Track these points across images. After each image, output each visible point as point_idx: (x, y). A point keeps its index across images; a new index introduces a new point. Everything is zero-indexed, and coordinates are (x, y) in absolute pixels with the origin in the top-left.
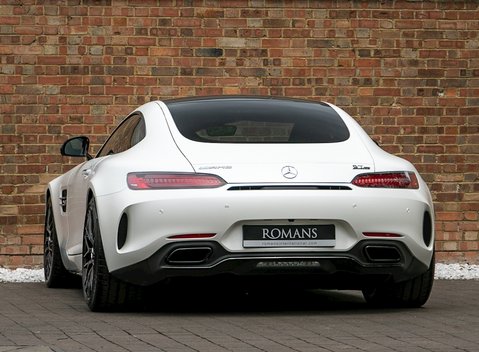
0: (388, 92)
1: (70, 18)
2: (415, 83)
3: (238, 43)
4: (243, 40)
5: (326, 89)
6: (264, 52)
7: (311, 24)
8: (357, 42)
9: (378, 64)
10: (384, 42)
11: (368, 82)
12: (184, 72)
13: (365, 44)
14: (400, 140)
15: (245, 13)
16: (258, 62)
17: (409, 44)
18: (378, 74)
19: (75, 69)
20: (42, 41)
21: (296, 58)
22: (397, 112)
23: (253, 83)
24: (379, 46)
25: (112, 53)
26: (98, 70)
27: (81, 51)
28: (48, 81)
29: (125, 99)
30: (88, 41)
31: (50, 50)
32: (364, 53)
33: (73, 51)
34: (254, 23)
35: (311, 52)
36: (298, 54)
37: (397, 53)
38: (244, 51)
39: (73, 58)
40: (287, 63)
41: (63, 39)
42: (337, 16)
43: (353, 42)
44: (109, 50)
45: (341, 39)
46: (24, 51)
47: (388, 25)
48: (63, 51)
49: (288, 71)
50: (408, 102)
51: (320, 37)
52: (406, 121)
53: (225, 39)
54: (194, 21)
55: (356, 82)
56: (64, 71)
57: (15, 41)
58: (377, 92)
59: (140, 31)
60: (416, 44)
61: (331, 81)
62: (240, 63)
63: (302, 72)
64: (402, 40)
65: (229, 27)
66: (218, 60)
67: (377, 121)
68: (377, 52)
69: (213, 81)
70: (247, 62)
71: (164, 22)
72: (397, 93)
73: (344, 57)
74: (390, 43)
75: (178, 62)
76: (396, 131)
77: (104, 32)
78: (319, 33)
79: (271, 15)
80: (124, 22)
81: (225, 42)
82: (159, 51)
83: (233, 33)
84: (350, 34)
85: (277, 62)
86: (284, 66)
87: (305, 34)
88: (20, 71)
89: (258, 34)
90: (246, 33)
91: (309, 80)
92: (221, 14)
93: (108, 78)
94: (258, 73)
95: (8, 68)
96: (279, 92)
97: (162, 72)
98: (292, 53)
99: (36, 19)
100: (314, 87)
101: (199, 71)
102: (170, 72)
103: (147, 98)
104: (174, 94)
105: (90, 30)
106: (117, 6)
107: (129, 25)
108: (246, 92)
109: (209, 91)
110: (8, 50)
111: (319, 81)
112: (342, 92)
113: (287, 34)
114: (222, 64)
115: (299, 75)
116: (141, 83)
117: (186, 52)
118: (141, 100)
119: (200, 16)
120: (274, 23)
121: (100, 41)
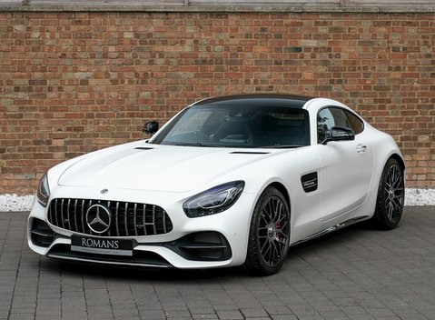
0: (411, 75)
1: (201, 27)
2: (428, 69)
3: (312, 43)
4: (316, 41)
5: (370, 74)
6: (329, 49)
7: (361, 30)
8: (391, 42)
9: (405, 56)
10: (409, 42)
11: (398, 68)
12: (276, 63)
13: (396, 44)
14: (419, 107)
15: (317, 23)
16: (326, 56)
17: (426, 43)
18: (405, 63)
19: (204, 62)
20: (183, 43)
21: (350, 53)
22: (417, 89)
23: (322, 69)
24: (406, 44)
25: (228, 51)
26: (219, 61)
27: (208, 50)
28: (186, 69)
29: (237, 81)
30: (212, 43)
31: (188, 49)
32: (396, 49)
33: (203, 49)
34: (323, 30)
35: (360, 49)
36: (352, 50)
37: (417, 49)
38: (316, 49)
39: (203, 54)
40: (344, 56)
41: (196, 42)
42: (379, 24)
43: (388, 42)
44: (227, 49)
45: (381, 40)
46: (170, 50)
47: (412, 30)
48: (197, 49)
49: (345, 62)
50: (425, 81)
51: (367, 39)
52: (423, 94)
53: (303, 41)
54: (283, 28)
55: (390, 69)
56: (197, 62)
57: (165, 43)
58: (404, 75)
59: (247, 36)
60: (430, 43)
61: (374, 68)
62: (313, 56)
63: (354, 62)
64: (421, 40)
65: (306, 32)
66: (299, 54)
67: (404, 94)
68: (404, 49)
69: (295, 69)
70: (318, 56)
71: (263, 30)
72: (417, 76)
73: (383, 52)
74: (413, 43)
75: (272, 56)
76: (417, 101)
77: (224, 36)
78: (366, 36)
79: (334, 25)
80: (236, 30)
81: (303, 43)
82: (259, 49)
83: (306, 38)
84: (387, 36)
85: (338, 56)
86: (343, 58)
87: (356, 37)
88: (168, 63)
89: (325, 37)
90: (318, 37)
91: (359, 68)
92: (301, 24)
93: (226, 67)
94: (325, 63)
95: (160, 61)
96: (339, 75)
97: (261, 62)
98: (348, 50)
99: (179, 28)
100: (362, 72)
101: (286, 62)
102: (267, 63)
103: (252, 80)
104: (270, 77)
105: (214, 35)
106: (233, 19)
107: (240, 32)
108: (317, 75)
109: (293, 75)
110: (159, 48)
111: (365, 68)
112: (380, 75)
113: (345, 37)
114: (302, 57)
115: (353, 64)
116: (248, 70)
117: (278, 50)
118: (248, 82)
119: (287, 25)
120: (336, 30)
121: (221, 42)
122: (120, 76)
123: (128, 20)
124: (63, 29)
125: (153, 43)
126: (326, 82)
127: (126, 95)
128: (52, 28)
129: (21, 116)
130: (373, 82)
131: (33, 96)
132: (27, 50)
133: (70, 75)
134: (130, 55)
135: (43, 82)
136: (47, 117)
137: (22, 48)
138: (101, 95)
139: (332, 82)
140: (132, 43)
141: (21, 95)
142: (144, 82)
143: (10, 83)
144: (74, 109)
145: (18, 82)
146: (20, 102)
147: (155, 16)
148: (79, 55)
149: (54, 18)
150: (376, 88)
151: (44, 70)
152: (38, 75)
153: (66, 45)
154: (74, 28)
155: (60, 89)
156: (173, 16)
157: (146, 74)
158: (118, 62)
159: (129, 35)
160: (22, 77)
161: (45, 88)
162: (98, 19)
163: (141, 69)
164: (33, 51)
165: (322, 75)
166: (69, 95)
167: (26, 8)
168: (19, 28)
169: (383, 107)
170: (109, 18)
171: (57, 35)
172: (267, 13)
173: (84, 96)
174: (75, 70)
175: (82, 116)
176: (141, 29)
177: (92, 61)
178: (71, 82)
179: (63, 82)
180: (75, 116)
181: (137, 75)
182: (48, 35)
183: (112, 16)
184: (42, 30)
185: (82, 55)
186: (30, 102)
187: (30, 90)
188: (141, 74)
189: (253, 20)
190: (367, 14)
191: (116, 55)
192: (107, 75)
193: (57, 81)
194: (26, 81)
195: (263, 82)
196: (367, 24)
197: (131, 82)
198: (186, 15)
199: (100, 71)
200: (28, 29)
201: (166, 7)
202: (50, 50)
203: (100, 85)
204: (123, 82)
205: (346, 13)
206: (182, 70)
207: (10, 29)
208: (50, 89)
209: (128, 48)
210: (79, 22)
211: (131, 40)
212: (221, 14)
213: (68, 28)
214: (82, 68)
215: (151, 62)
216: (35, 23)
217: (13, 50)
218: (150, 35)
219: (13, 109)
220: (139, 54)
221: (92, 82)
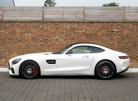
1: (87, 26)
3: (116, 30)
6: (121, 32)
7: (129, 27)
12: (107, 35)
15: (117, 25)
16: (120, 33)
19: (88, 35)
20: (82, 30)
21: (126, 33)
23: (119, 37)
26: (92, 35)
27: (89, 32)
28: (84, 37)
30: (90, 30)
31: (84, 31)
33: (88, 31)
34: (119, 27)
35: (129, 32)
38: (117, 31)
39: (88, 33)
40: (125, 33)
41: (86, 29)
42: (134, 25)
44: (94, 31)
45: (135, 29)
46: (79, 31)
48: (86, 31)
49: (125, 35)
51: (131, 29)
53: (114, 29)
54: (109, 26)
55: (137, 37)
56: (86, 35)
57: (78, 30)
59: (99, 28)
61: (133, 37)
62: (117, 33)
63: (128, 35)
66: (113, 33)
70: (118, 33)
71: (103, 27)
73: (135, 32)
75: (106, 33)
77: (93, 28)
78: (131, 28)
79: (122, 25)
80: (96, 27)
81: (114, 30)
82: (102, 32)
83: (115, 28)
84: (136, 28)
85: (123, 33)
86: (124, 34)
88: (79, 35)
89: (120, 28)
90: (118, 28)
92: (113, 25)
93: (94, 36)
94: (120, 35)
95: (77, 35)
96: (123, 38)
97: (103, 35)
98: (126, 32)
99: (82, 26)
100: (130, 38)
101: (109, 35)
102: (104, 35)
103: (100, 40)
104: (105, 39)
105: (91, 28)
106: (95, 24)
107: (97, 27)
108: (118, 38)
109: (111, 38)
110: (77, 31)
111: (130, 37)
112: (134, 38)
113: (125, 29)
114: (113, 34)
115: (127, 35)
116: (100, 37)
117: (107, 32)
118: (99, 40)
119: (110, 25)
120: (123, 26)
121: (92, 30)
122: (67, 38)
123: (69, 24)
124: (52, 26)
125: (75, 30)
126: (120, 40)
127: (68, 43)
128: (49, 26)
129: (41, 48)
130: (133, 40)
131: (45, 43)
132: (43, 32)
133: (54, 38)
134: (69, 33)
135: (47, 40)
136: (48, 48)
137: (42, 31)
138: (61, 43)
139: (122, 40)
140: (70, 30)
141: (42, 43)
142: (72, 40)
143: (39, 40)
144: (55, 46)
145: (41, 40)
146: (41, 45)
147: (75, 23)
148: (56, 33)
149: (50, 23)
150: (133, 42)
151: (47, 36)
152: (46, 38)
153: (53, 30)
154: (55, 26)
155: (51, 41)
156: (80, 23)
157: (73, 38)
158: (66, 34)
159: (69, 28)
160: (42, 38)
161: (48, 41)
162: (61, 24)
163: (72, 36)
164: (45, 32)
165: (119, 38)
166: (54, 43)
167: (43, 21)
168: (41, 26)
169: (135, 47)
170: (64, 24)
171: (51, 28)
172: (105, 22)
173: (57, 43)
174: (55, 37)
175: (57, 48)
176: (72, 26)
177: (59, 34)
178: (54, 40)
179: (52, 40)
180: (55, 48)
181: (71, 38)
182: (48, 28)
183: (65, 23)
184: (47, 27)
185: (57, 33)
186: (44, 45)
187: (44, 41)
188: (72, 38)
189: (101, 24)
190: (131, 22)
191: (66, 33)
192: (63, 38)
193: (51, 39)
194: (43, 39)
195: (103, 40)
196: (131, 25)
197: (69, 40)
198: (83, 23)
199: (61, 37)
200: (44, 26)
201: (78, 21)
202: (49, 32)
203: (61, 40)
204: (67, 40)
205: (125, 22)
206: (82, 37)
207: (39, 26)
208: (49, 41)
209: (69, 31)
210: (56, 25)
211: (69, 29)
212: (93, 22)
213: (53, 26)
214: (57, 36)
215: (74, 35)
216: (45, 25)
217: (40, 31)
218: (74, 28)
219: (39, 46)
220: (71, 33)
221: (59, 40)
